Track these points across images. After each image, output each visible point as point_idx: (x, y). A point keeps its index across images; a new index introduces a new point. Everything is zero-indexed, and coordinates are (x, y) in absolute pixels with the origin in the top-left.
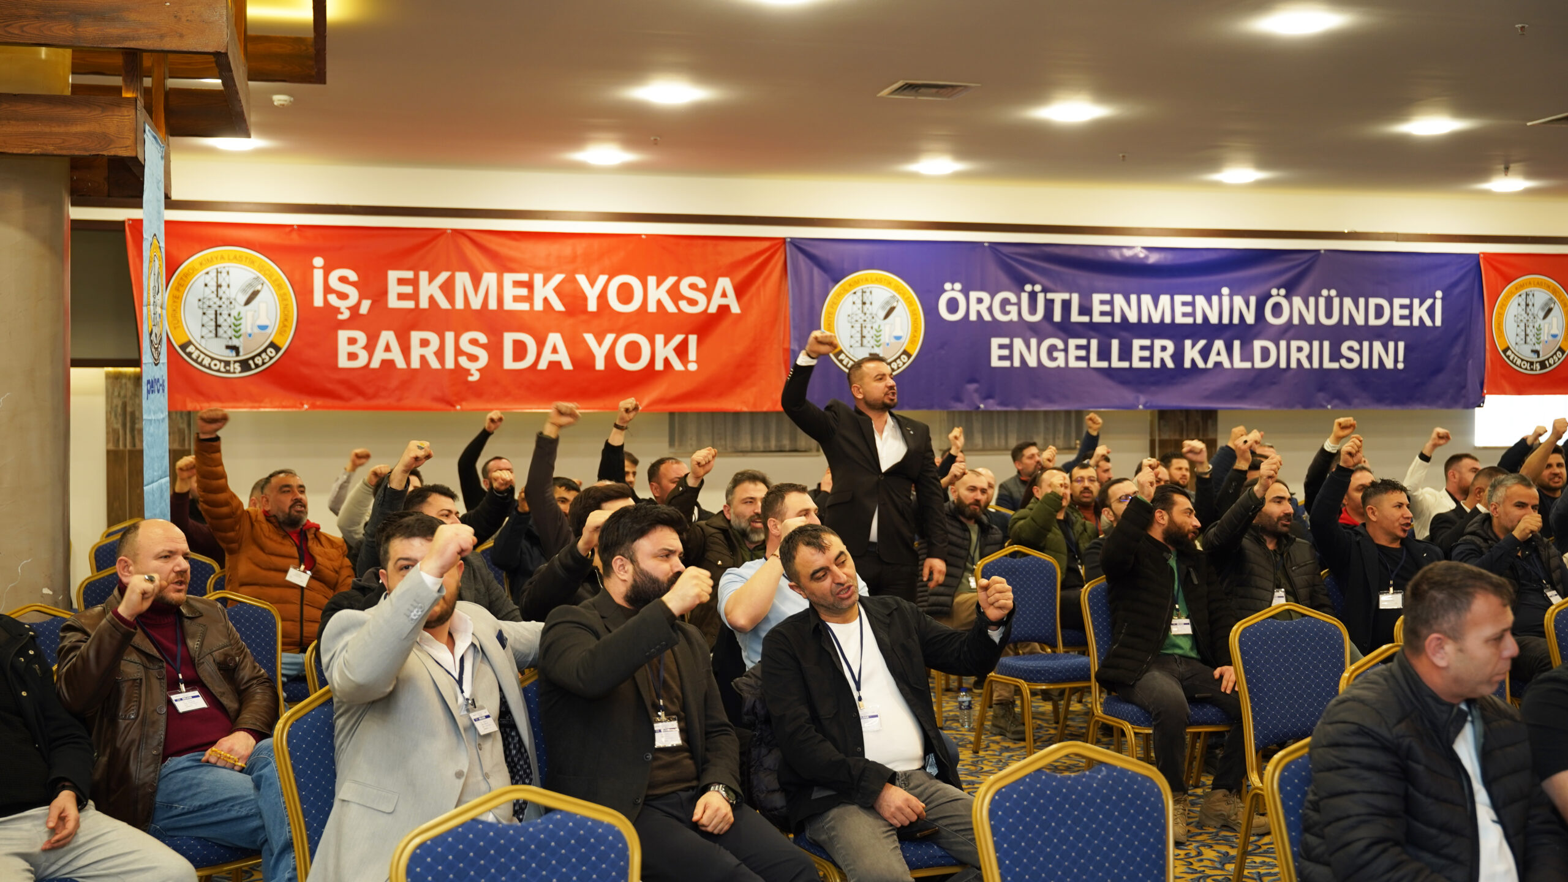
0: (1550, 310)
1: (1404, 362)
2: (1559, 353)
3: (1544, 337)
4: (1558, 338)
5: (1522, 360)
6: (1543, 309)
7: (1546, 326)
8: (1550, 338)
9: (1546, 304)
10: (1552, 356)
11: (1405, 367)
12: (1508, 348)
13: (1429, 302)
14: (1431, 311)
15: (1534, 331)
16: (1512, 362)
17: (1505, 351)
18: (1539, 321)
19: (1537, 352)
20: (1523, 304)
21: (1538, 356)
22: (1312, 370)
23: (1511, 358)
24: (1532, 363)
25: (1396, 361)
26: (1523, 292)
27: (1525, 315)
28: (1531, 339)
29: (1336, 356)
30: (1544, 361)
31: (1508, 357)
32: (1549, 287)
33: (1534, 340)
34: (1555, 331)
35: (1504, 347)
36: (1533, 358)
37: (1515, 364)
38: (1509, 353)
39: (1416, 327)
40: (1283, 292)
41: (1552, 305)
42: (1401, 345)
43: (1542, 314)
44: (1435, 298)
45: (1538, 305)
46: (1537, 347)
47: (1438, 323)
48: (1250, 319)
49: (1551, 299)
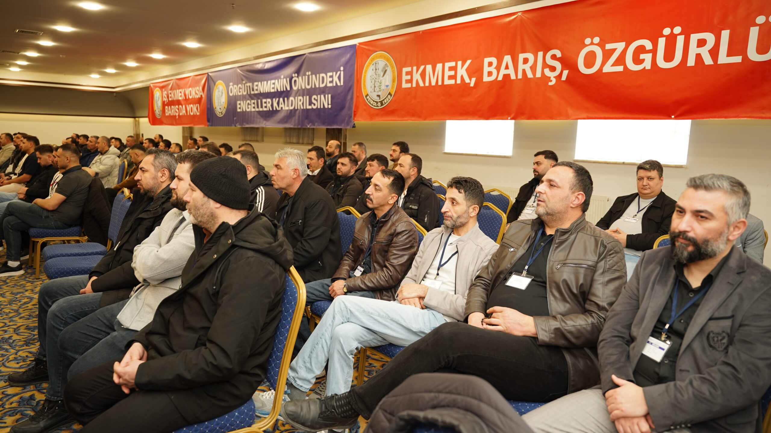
0: (386, 71)
1: (331, 104)
2: (389, 96)
3: (383, 87)
4: (389, 87)
5: (374, 101)
6: (382, 71)
7: (384, 80)
8: (385, 88)
9: (384, 68)
10: (386, 98)
11: (331, 107)
12: (368, 95)
13: (339, 73)
14: (339, 78)
15: (379, 84)
16: (369, 102)
17: (366, 96)
18: (381, 78)
19: (379, 96)
20: (374, 69)
21: (380, 99)
22: (303, 110)
23: (369, 100)
24: (377, 102)
25: (328, 104)
26: (374, 62)
27: (375, 76)
28: (377, 89)
29: (311, 103)
30: (382, 101)
31: (367, 99)
32: (385, 57)
33: (378, 89)
34: (387, 84)
35: (366, 94)
36: (378, 99)
37: (370, 103)
38: (368, 97)
39: (334, 86)
40: (296, 75)
41: (387, 68)
42: (330, 96)
43: (382, 74)
44: (341, 71)
45: (381, 68)
46: (379, 93)
47: (342, 84)
48: (289, 89)
49: (386, 64)
